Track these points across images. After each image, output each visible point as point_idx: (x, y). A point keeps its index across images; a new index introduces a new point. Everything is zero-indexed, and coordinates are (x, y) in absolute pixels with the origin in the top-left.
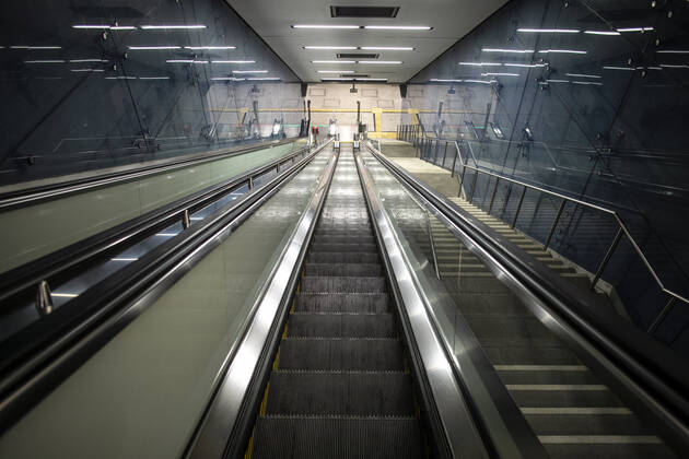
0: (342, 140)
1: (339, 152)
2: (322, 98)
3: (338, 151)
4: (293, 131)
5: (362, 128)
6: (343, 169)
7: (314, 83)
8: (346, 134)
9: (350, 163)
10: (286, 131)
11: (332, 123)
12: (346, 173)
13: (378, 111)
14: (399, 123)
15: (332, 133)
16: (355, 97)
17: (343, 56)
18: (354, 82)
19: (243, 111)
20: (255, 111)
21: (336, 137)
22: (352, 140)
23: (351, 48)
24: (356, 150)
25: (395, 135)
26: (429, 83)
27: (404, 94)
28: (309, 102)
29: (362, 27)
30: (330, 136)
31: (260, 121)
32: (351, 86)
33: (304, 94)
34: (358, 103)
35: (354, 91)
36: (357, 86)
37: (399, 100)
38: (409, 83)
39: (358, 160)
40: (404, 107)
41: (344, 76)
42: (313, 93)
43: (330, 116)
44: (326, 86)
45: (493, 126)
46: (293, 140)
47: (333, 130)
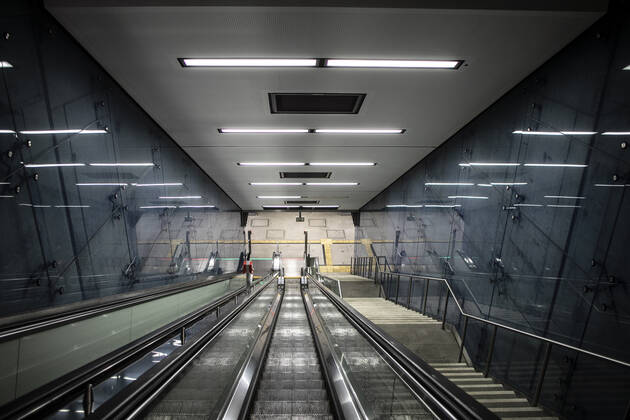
0: (288, 275)
1: (284, 290)
2: (265, 229)
3: (282, 288)
4: (230, 266)
5: (310, 261)
6: (289, 305)
7: (255, 212)
8: (292, 269)
9: (296, 298)
10: (222, 266)
11: (275, 256)
12: (292, 310)
13: (328, 242)
14: (352, 254)
15: (276, 267)
16: (302, 227)
17: (287, 175)
18: (301, 209)
19: (175, 242)
20: (188, 243)
21: (281, 272)
22: (299, 276)
23: (297, 165)
24: (303, 288)
25: (348, 269)
26: (386, 210)
27: (357, 223)
28: (250, 233)
29: (312, 131)
30: (273, 271)
31: (193, 254)
32: (297, 215)
33: (244, 224)
34: (306, 233)
35: (300, 219)
36: (303, 215)
37: (351, 230)
38: (363, 209)
39: (306, 296)
40: (357, 238)
41: (289, 202)
42: (255, 223)
43: (273, 249)
44: (269, 215)
45: (463, 256)
46: (231, 277)
47: (277, 264)
